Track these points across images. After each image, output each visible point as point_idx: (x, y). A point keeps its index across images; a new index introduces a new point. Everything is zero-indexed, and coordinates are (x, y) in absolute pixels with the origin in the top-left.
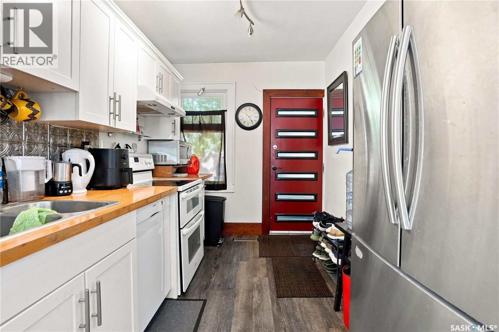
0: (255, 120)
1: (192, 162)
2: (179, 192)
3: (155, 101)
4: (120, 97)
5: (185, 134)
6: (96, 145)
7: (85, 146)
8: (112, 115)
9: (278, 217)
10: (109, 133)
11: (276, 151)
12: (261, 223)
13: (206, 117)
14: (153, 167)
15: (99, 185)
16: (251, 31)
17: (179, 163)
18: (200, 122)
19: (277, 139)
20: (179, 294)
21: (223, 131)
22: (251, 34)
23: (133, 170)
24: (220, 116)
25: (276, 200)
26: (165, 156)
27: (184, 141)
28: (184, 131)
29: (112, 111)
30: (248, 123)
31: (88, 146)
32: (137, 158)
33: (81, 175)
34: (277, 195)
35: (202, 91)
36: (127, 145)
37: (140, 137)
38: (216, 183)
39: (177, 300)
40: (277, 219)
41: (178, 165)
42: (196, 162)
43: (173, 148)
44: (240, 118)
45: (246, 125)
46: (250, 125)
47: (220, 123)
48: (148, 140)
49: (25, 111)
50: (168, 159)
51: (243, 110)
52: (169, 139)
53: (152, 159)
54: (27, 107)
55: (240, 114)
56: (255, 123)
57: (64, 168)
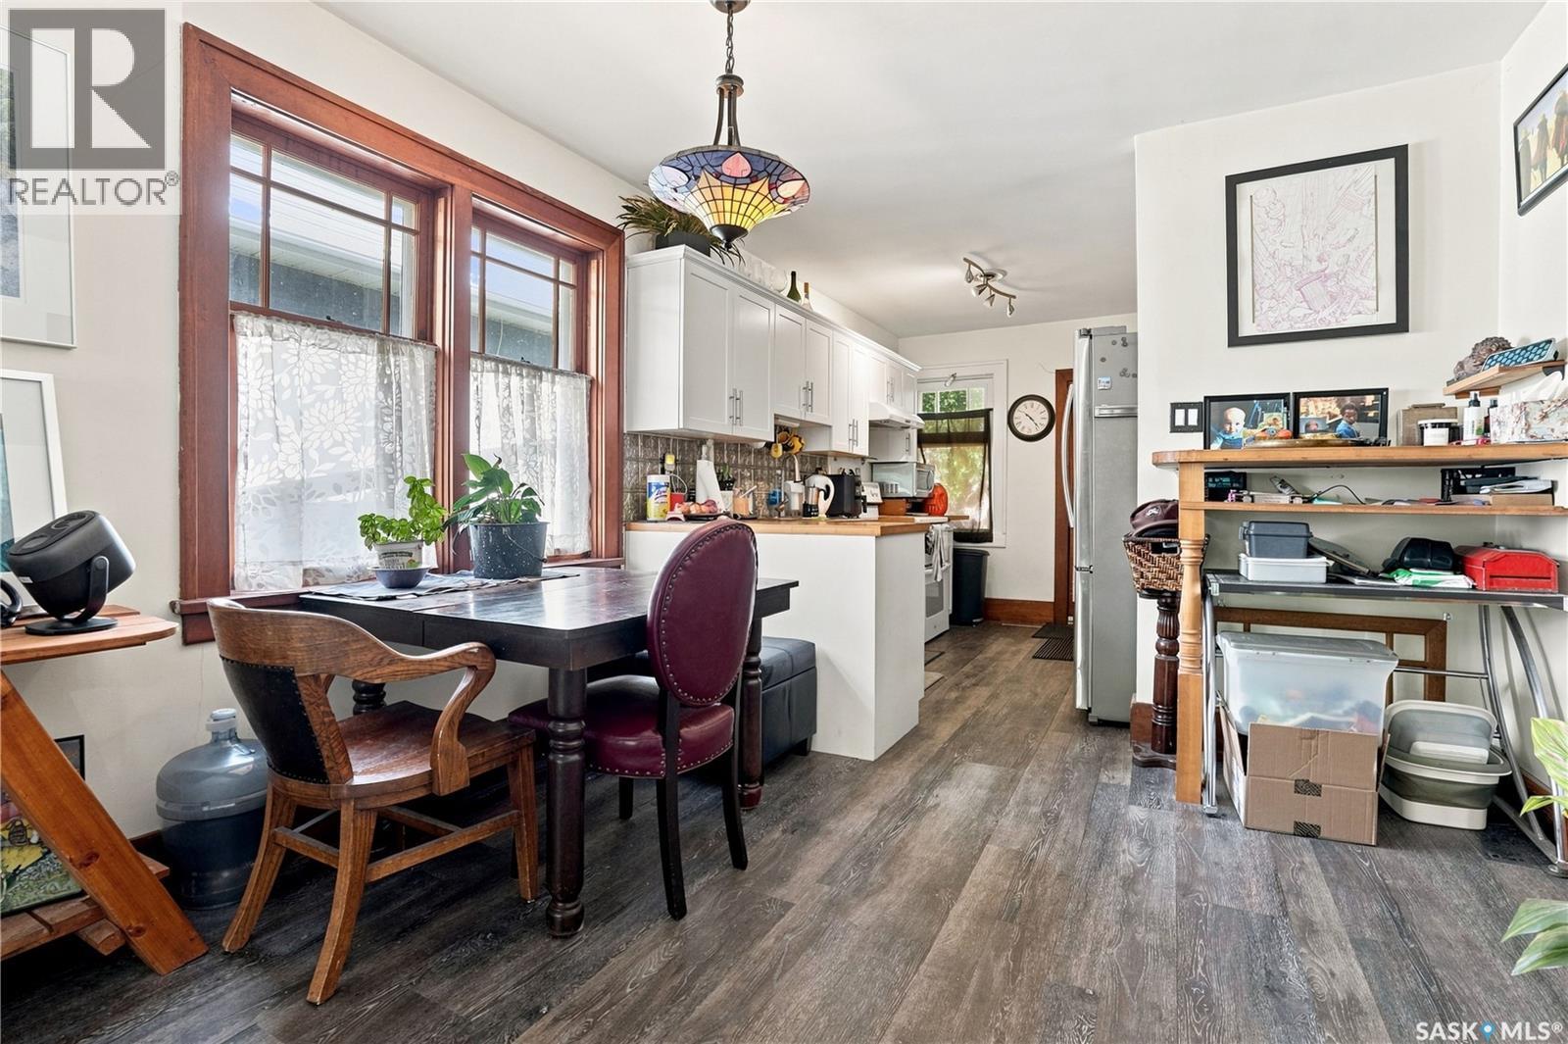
0: (1040, 424)
1: (936, 495)
3: (888, 419)
4: (855, 419)
5: (924, 451)
7: (820, 472)
12: (1052, 603)
13: (958, 422)
14: (879, 500)
15: (836, 513)
17: (915, 495)
18: (948, 430)
21: (987, 444)
22: (1011, 311)
24: (983, 419)
26: (896, 486)
27: (923, 460)
28: (924, 446)
30: (1029, 430)
32: (867, 487)
35: (952, 379)
37: (866, 461)
38: (975, 532)
41: (914, 498)
42: (941, 495)
43: (907, 473)
44: (1015, 421)
45: (1025, 432)
46: (1034, 432)
47: (982, 430)
48: (872, 464)
49: (798, 446)
50: (900, 490)
51: (1021, 407)
52: (901, 460)
53: (878, 490)
54: (800, 441)
55: (1017, 414)
56: (1041, 429)
57: (813, 492)
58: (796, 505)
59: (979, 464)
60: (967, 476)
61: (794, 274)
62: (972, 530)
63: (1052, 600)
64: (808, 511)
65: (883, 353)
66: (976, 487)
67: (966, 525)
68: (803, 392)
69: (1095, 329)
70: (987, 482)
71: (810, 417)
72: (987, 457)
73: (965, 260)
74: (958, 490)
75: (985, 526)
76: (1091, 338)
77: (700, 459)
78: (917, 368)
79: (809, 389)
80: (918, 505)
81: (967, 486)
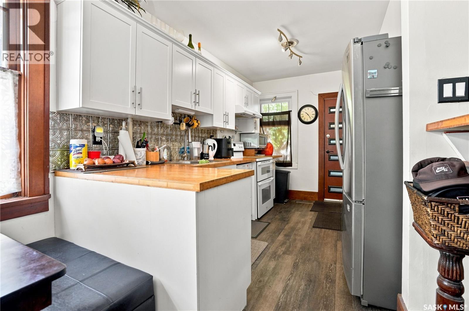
0: (312, 117)
1: (268, 147)
2: (257, 162)
3: (244, 113)
4: (228, 113)
5: (264, 128)
6: (216, 137)
7: (212, 137)
8: (225, 122)
9: (331, 188)
10: (221, 131)
11: (329, 139)
12: (317, 192)
13: (277, 116)
14: (243, 149)
15: (219, 156)
16: (300, 63)
17: (259, 147)
18: (273, 120)
19: (330, 130)
20: (256, 218)
21: (289, 126)
22: (300, 64)
23: (234, 150)
24: (287, 115)
25: (329, 176)
26: (251, 143)
27: (263, 133)
28: (263, 126)
29: (225, 121)
30: (307, 119)
31: (213, 138)
32: (235, 144)
33: (212, 151)
34: (330, 171)
35: (275, 99)
36: (229, 137)
37: (236, 132)
38: (285, 162)
39: (255, 221)
40: (330, 190)
41: (258, 148)
42: (270, 147)
43: (255, 138)
44: (301, 116)
45: (306, 120)
46: (309, 120)
47: (287, 120)
48: (240, 134)
49: (196, 124)
50: (252, 144)
51: (303, 110)
52: (252, 132)
53: (243, 145)
54: (197, 122)
55: (302, 113)
56: (312, 119)
57: (206, 147)
58: (196, 153)
59: (286, 134)
60: (282, 139)
61: (190, 36)
62: (284, 161)
63: (318, 191)
64: (203, 156)
65: (243, 84)
66: (285, 143)
67: (281, 159)
68: (193, 96)
69: (364, 38)
70: (289, 141)
71: (198, 109)
72: (290, 131)
73: (279, 30)
74: (278, 144)
75: (288, 159)
76: (362, 44)
77: (121, 129)
78: (260, 93)
79: (197, 94)
80: (260, 152)
81: (281, 143)
